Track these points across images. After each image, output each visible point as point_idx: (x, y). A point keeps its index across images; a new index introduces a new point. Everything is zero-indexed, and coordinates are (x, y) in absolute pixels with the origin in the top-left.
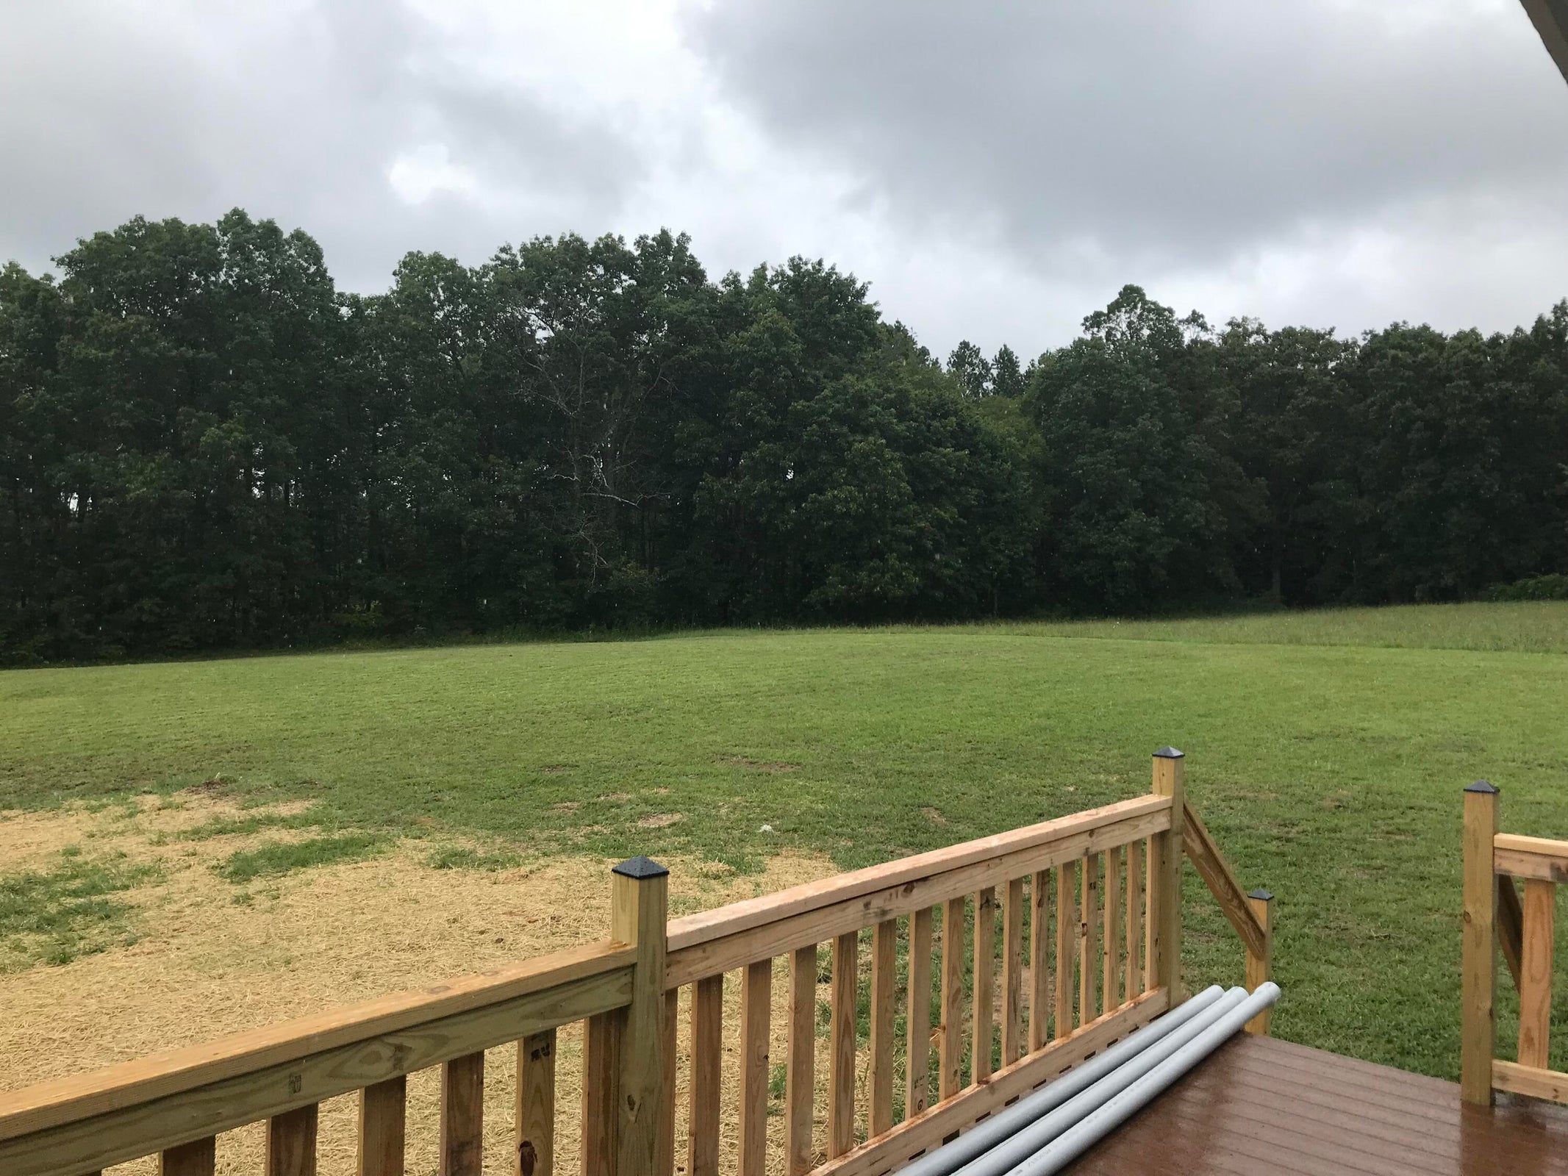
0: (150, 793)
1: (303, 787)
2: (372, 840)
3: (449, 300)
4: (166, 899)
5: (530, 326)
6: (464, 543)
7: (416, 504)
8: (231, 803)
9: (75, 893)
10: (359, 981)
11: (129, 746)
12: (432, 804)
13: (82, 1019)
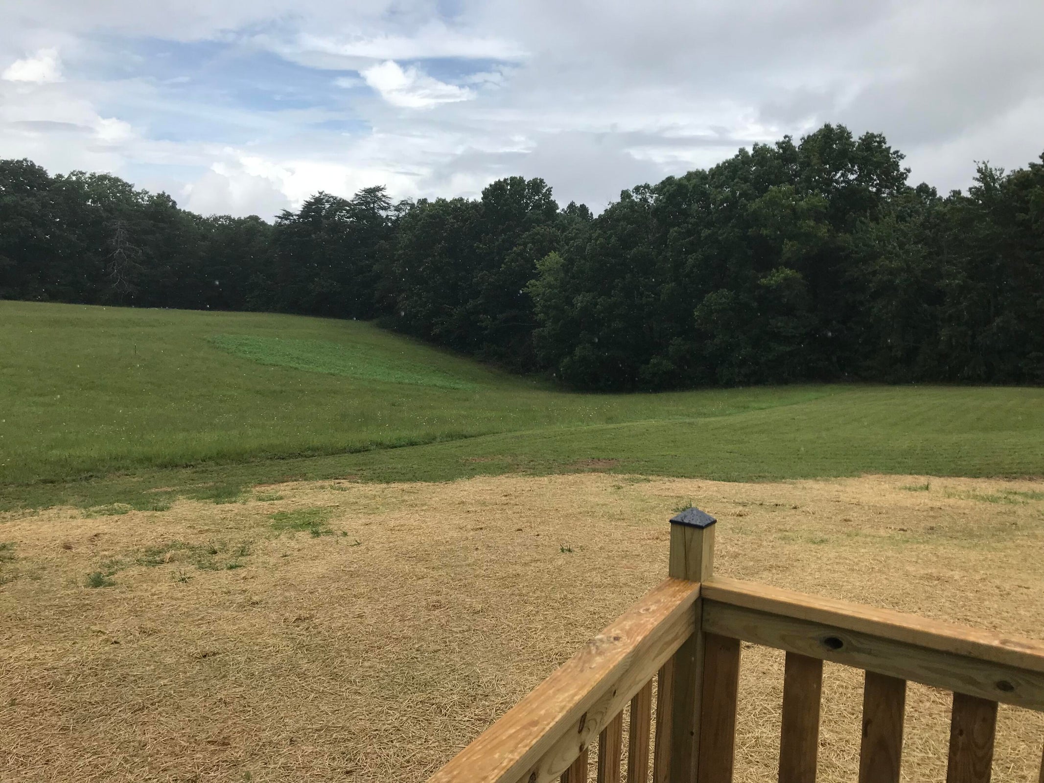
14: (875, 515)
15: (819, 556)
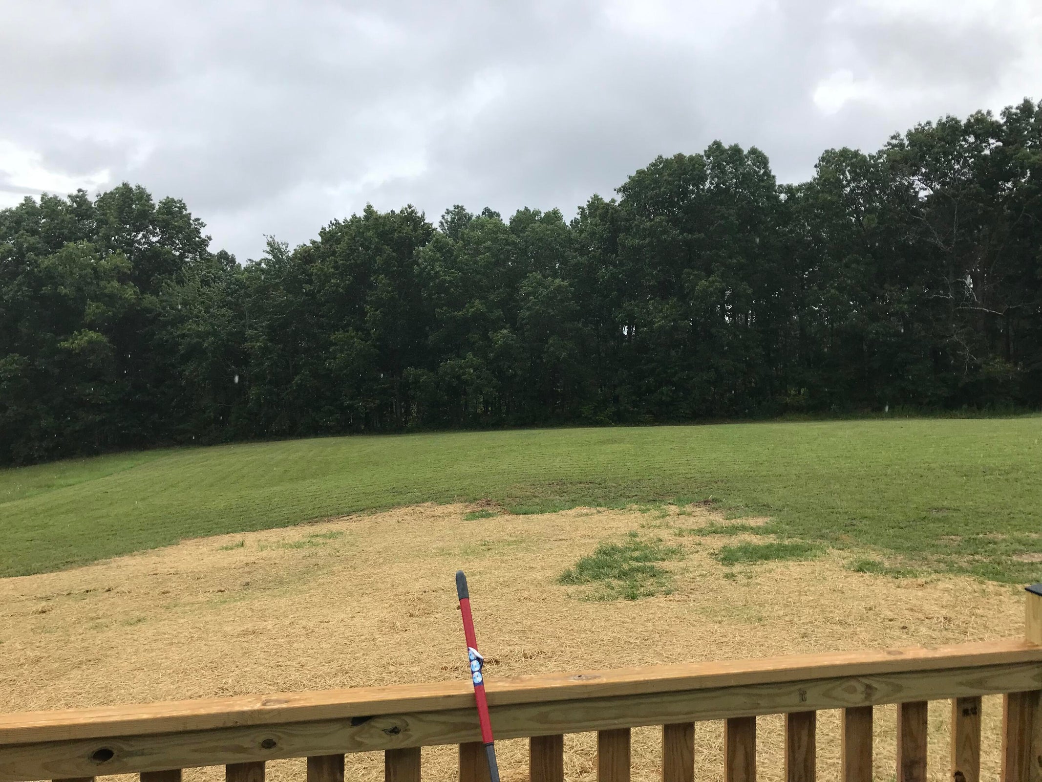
0: (673, 504)
1: (763, 509)
2: (810, 548)
3: (853, 180)
4: (686, 570)
5: (914, 189)
6: (865, 347)
7: (831, 322)
8: (719, 515)
9: (637, 559)
10: (806, 639)
11: (659, 475)
12: (850, 527)
13: (645, 634)
14: (193, 581)
15: (136, 637)
